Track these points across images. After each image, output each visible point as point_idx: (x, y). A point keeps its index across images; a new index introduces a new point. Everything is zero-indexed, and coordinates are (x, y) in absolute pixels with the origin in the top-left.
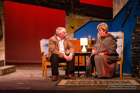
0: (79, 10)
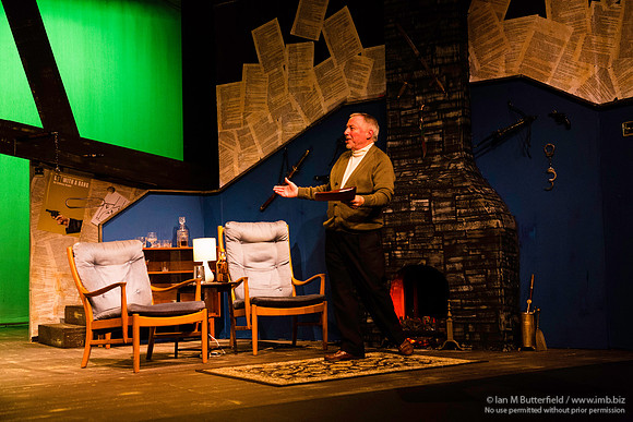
0: (77, 159)
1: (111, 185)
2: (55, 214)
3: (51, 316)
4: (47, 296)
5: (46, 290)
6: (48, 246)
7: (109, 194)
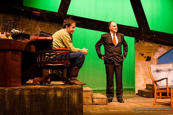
1: (160, 45)
2: (142, 55)
3: (142, 87)
4: (140, 81)
5: (140, 79)
6: (140, 65)
7: (160, 48)
